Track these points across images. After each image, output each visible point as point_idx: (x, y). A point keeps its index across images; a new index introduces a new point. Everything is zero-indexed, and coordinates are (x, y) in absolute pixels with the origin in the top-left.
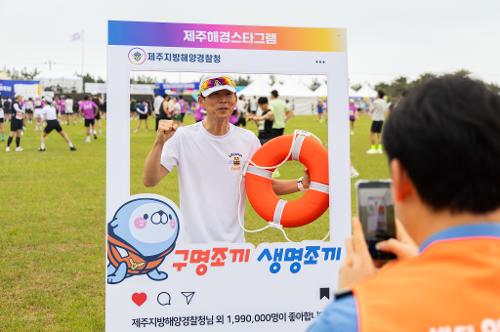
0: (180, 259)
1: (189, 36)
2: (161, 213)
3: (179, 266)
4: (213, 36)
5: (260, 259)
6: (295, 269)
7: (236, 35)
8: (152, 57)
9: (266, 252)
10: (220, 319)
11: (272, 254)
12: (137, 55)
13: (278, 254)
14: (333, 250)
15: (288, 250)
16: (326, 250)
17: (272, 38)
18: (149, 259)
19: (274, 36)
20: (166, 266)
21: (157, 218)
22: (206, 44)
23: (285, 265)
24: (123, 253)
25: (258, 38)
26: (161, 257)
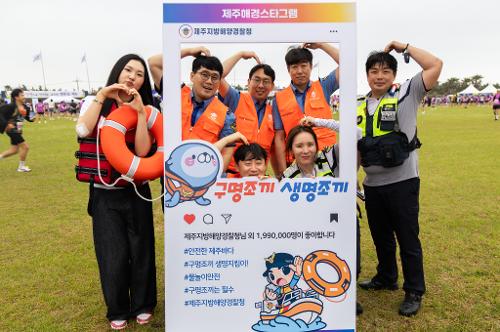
0: (220, 189)
1: (227, 13)
2: (205, 154)
3: (219, 195)
4: (246, 13)
5: (282, 190)
6: (310, 199)
7: (264, 11)
8: (197, 31)
9: (287, 185)
10: (251, 236)
11: (293, 187)
12: (186, 31)
13: (297, 187)
14: (342, 184)
15: (305, 184)
16: (336, 184)
17: (293, 13)
18: (196, 189)
19: (296, 11)
20: (210, 194)
21: (202, 158)
22: (240, 20)
23: (303, 196)
24: (177, 184)
25: (282, 13)
26: (205, 188)
